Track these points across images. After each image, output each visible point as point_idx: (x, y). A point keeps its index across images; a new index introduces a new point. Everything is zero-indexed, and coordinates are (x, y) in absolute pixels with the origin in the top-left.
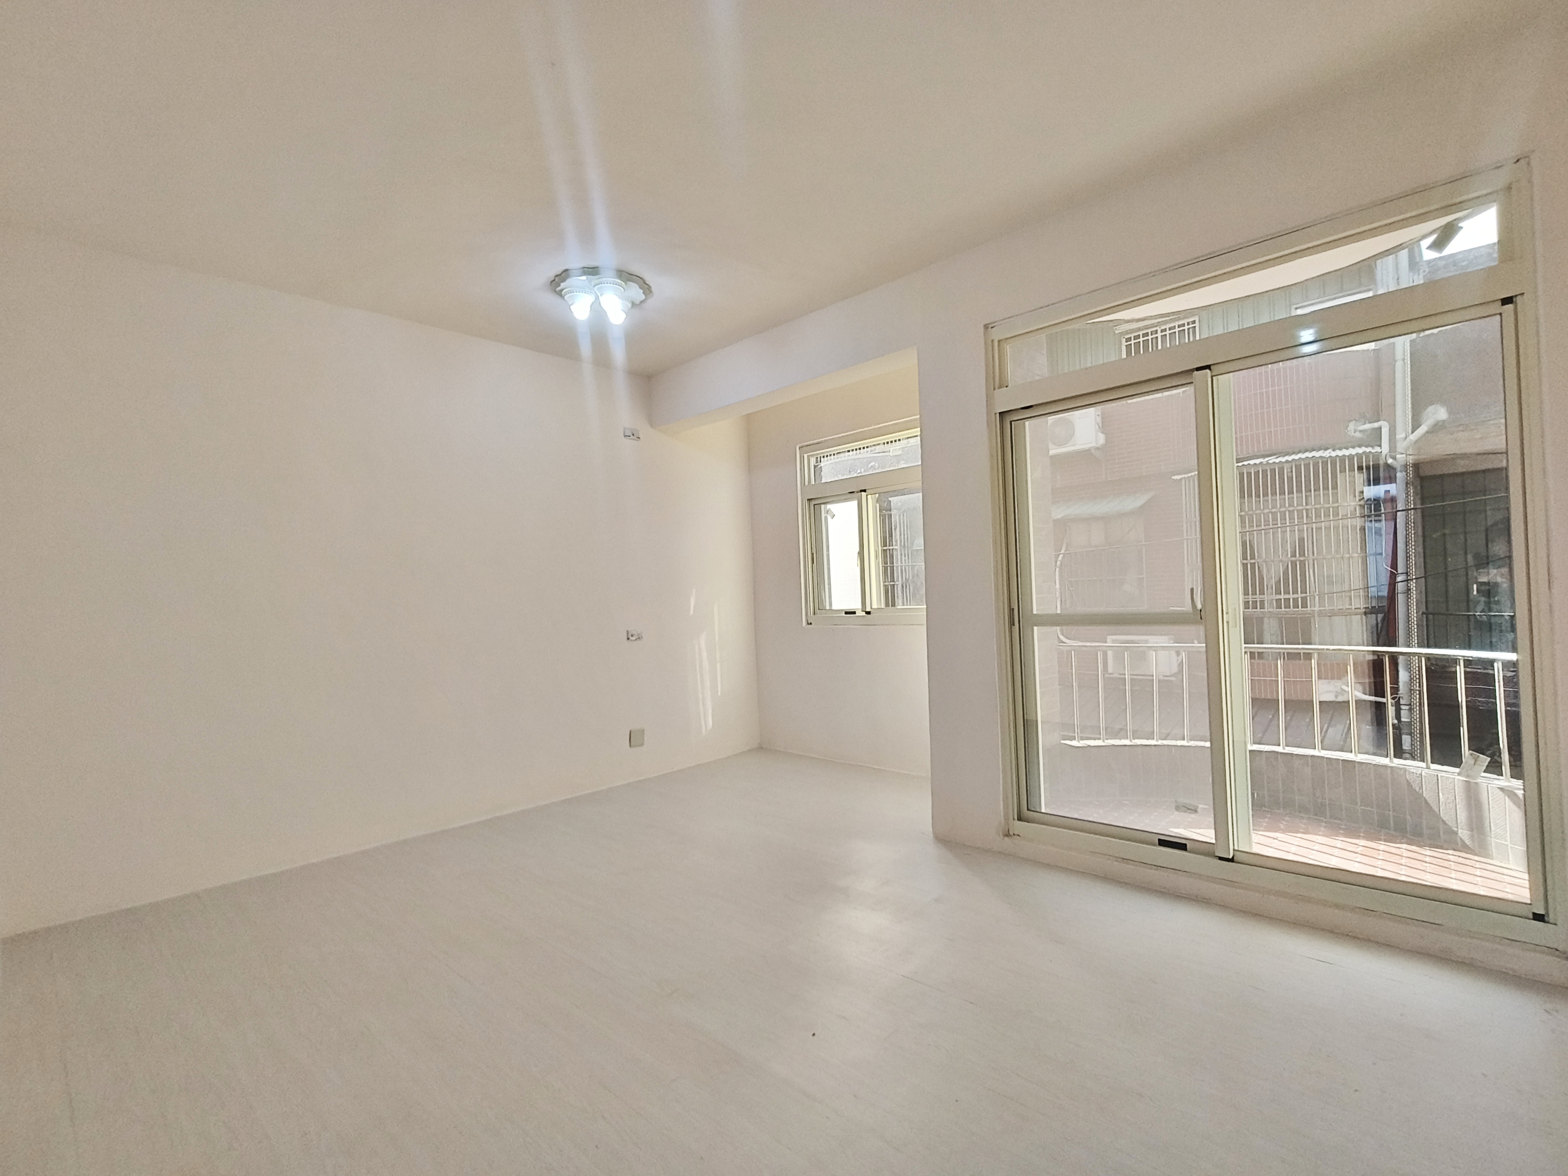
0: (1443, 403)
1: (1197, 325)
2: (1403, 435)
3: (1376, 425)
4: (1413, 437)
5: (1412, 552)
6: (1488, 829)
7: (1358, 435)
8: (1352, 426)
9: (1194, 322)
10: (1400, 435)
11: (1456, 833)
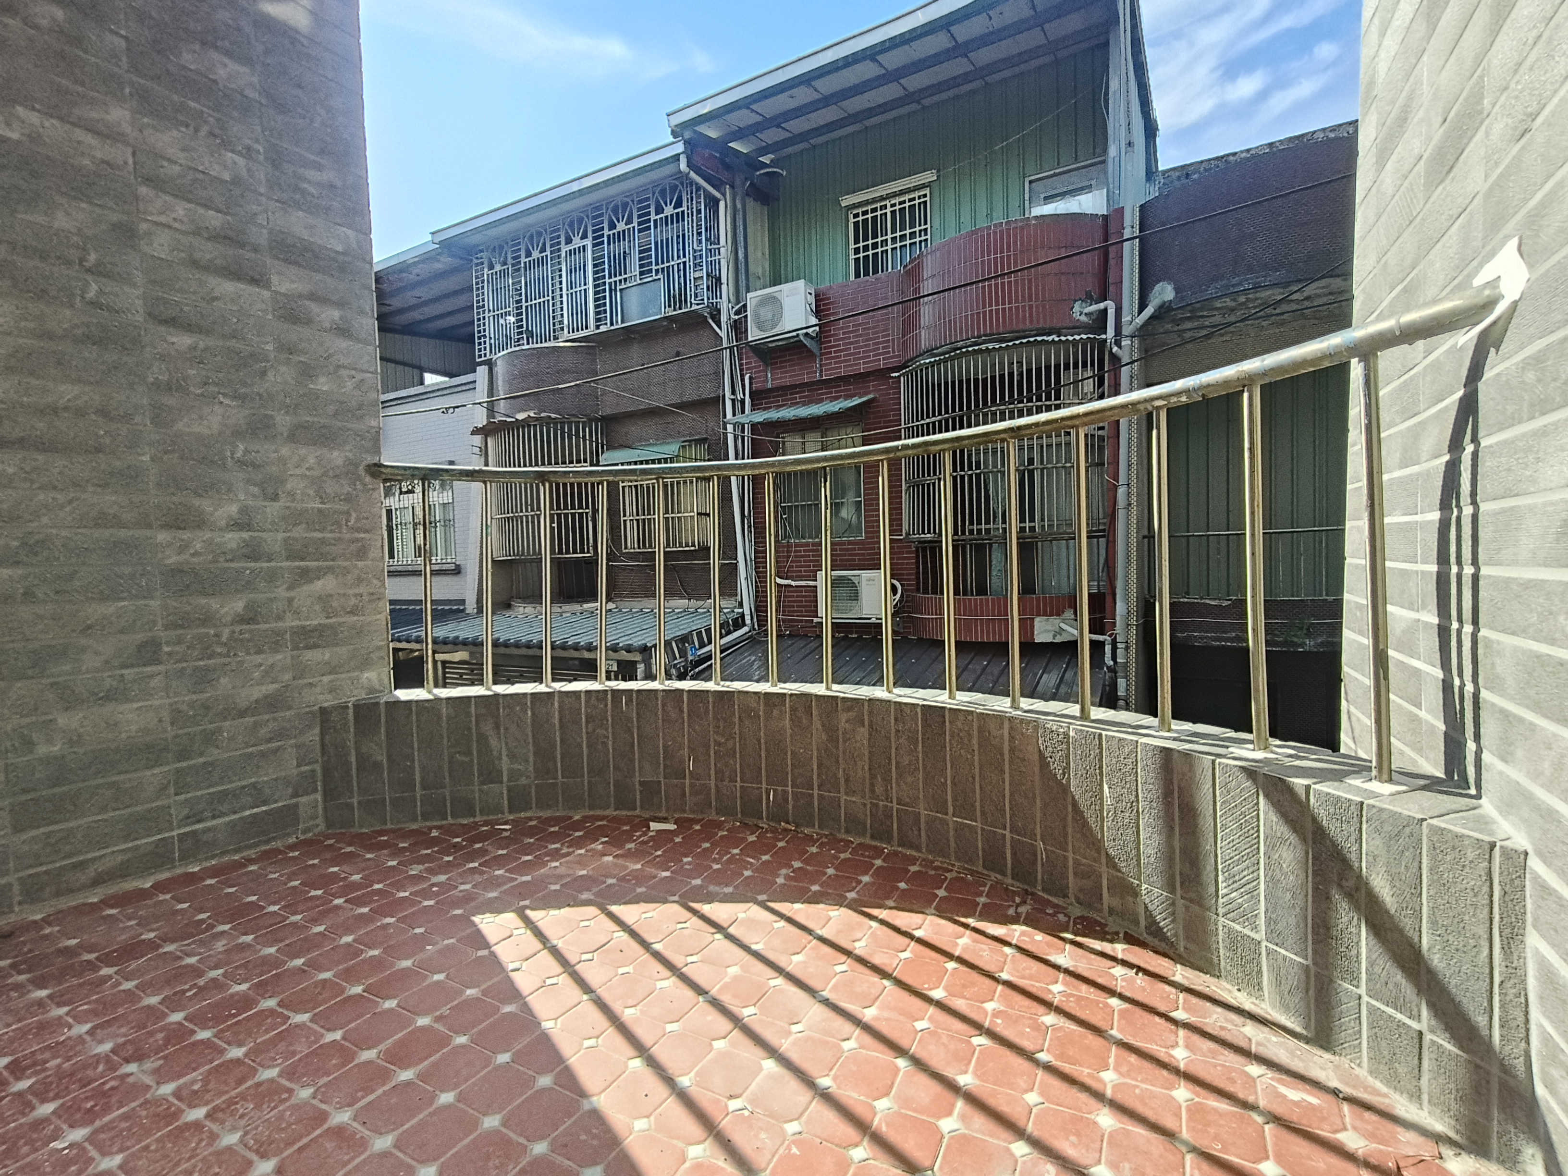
0: (1169, 279)
1: (928, 199)
2: (1129, 318)
3: (1102, 306)
4: (1140, 320)
5: (1134, 460)
6: (1212, 889)
7: (1083, 318)
8: (1077, 307)
9: (925, 196)
10: (1126, 318)
11: (1135, 892)
